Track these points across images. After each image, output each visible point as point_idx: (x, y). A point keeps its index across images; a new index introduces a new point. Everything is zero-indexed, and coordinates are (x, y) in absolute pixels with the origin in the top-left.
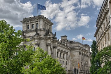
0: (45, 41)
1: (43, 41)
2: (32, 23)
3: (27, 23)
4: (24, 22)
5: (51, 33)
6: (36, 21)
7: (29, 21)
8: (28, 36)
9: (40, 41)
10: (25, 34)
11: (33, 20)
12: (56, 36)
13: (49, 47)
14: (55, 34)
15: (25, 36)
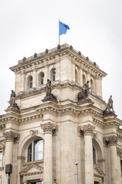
0: (76, 118)
1: (68, 117)
2: (40, 70)
3: (27, 70)
4: (20, 69)
5: (99, 98)
6: (50, 62)
7: (31, 66)
8: (28, 106)
9: (59, 119)
10: (18, 102)
11: (42, 62)
12: (112, 107)
13: (88, 138)
14: (111, 101)
15: (18, 108)
